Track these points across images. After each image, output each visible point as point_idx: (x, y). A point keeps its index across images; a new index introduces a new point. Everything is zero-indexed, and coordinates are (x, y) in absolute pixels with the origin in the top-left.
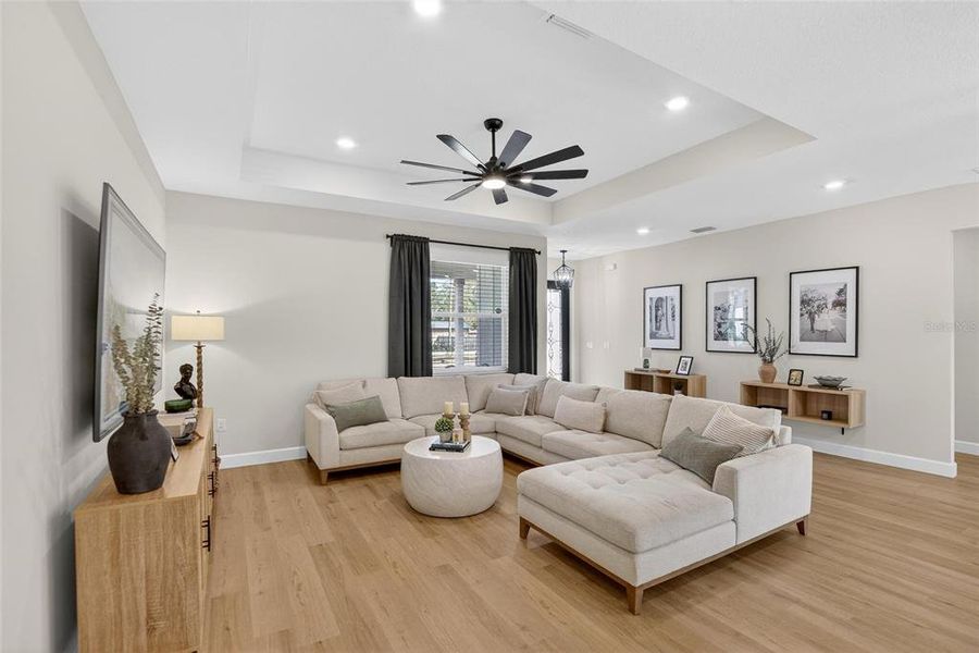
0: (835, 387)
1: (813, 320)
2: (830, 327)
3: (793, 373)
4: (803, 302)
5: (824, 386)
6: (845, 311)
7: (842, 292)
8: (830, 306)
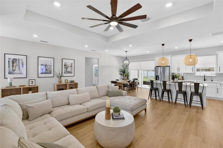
0: (73, 82)
1: (67, 69)
2: (70, 71)
3: (66, 81)
4: (65, 65)
5: (71, 82)
6: (72, 68)
7: (72, 64)
8: (70, 67)
